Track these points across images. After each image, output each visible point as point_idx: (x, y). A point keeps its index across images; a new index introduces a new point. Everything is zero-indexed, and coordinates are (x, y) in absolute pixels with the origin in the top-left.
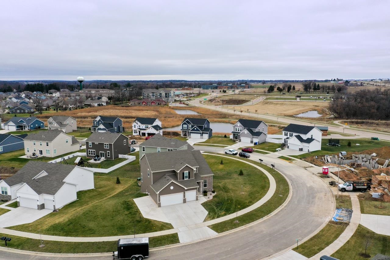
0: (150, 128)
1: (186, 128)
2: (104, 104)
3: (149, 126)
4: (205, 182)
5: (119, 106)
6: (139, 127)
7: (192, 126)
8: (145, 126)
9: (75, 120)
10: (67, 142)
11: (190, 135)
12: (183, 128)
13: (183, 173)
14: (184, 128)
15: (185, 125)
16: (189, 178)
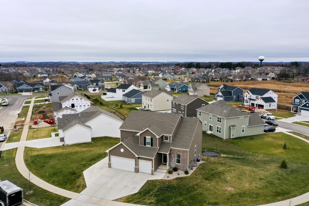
0: (260, 99)
1: (298, 103)
2: (268, 79)
3: (259, 97)
4: (179, 156)
5: (281, 82)
6: (251, 97)
7: (306, 101)
8: (255, 97)
9: (209, 87)
10: (168, 101)
11: (300, 111)
12: (294, 103)
13: (145, 138)
14: (296, 102)
15: (297, 100)
16: (152, 145)
